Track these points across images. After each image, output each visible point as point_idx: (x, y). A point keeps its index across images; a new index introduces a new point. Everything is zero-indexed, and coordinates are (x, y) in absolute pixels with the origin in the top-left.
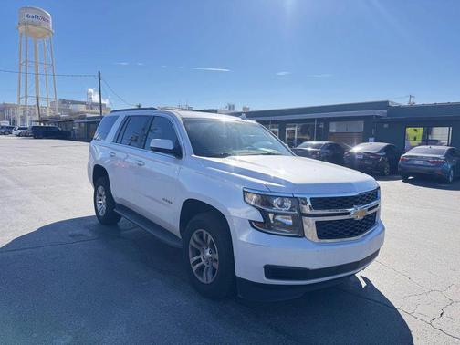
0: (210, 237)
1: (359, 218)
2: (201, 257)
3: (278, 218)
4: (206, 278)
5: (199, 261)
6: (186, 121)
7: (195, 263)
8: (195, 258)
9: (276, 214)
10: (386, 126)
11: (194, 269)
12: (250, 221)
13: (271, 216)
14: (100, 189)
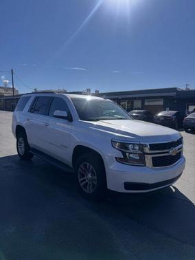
0: (91, 167)
1: (174, 154)
2: (85, 178)
3: (131, 155)
4: (89, 190)
5: (85, 180)
6: (73, 100)
7: (82, 182)
8: (82, 179)
9: (130, 153)
10: (175, 101)
11: (81, 185)
12: (116, 158)
13: (127, 154)
14: (21, 139)
